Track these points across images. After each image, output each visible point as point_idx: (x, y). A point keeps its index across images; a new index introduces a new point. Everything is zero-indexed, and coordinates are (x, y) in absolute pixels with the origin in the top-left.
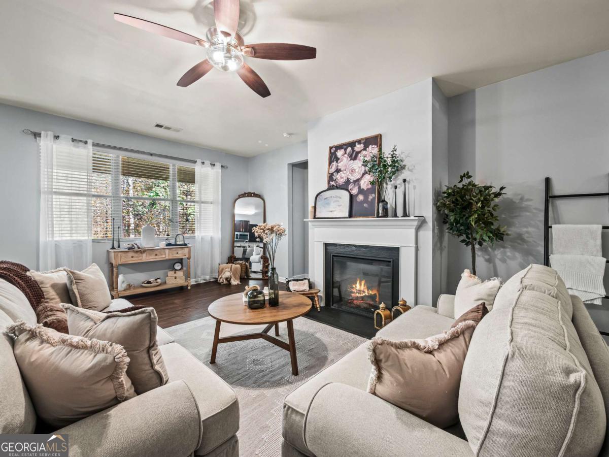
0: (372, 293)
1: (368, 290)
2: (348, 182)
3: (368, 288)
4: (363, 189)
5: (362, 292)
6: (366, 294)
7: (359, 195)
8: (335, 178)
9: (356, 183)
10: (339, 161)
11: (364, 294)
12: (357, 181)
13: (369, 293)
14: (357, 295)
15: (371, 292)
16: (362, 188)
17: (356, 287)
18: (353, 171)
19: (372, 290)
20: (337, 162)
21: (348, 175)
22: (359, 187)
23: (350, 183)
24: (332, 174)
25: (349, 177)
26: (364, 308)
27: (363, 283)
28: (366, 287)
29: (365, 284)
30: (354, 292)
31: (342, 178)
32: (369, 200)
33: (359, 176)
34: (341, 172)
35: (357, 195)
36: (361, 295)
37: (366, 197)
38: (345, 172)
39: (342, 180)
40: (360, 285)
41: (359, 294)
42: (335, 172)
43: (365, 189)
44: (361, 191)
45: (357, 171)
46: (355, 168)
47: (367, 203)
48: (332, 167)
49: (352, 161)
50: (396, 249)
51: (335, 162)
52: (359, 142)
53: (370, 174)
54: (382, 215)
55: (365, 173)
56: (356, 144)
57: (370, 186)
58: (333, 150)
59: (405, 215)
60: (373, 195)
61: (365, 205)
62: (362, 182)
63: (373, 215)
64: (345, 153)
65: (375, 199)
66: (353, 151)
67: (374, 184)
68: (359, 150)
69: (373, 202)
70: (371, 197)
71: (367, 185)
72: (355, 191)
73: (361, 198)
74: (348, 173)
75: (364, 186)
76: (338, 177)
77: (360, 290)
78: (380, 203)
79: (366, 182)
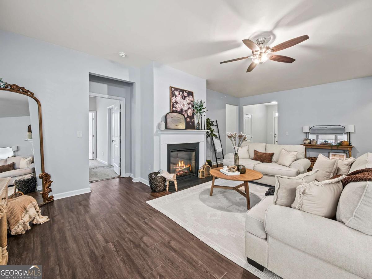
0: (188, 167)
1: (185, 166)
2: (182, 110)
3: (186, 165)
4: (189, 116)
5: (182, 167)
6: (185, 168)
8: (175, 106)
9: (186, 112)
10: (176, 97)
11: (183, 168)
12: (186, 111)
14: (180, 169)
17: (178, 165)
18: (184, 105)
20: (175, 97)
22: (187, 114)
23: (183, 111)
24: (173, 104)
29: (183, 163)
30: (178, 168)
31: (179, 107)
32: (192, 121)
33: (187, 109)
34: (178, 104)
35: (187, 118)
36: (182, 169)
37: (191, 120)
38: (180, 104)
39: (179, 108)
40: (181, 163)
41: (180, 168)
42: (175, 102)
43: (190, 116)
44: (188, 116)
45: (186, 106)
46: (185, 104)
47: (191, 122)
48: (173, 100)
49: (183, 100)
50: (198, 143)
51: (174, 97)
52: (186, 91)
53: (191, 109)
54: (198, 129)
55: (189, 108)
56: (184, 92)
57: (191, 115)
58: (173, 89)
59: (205, 129)
60: (193, 119)
61: (191, 124)
62: (188, 112)
63: (194, 129)
64: (179, 94)
65: (194, 121)
66: (183, 95)
67: (193, 114)
68: (186, 96)
69: (193, 123)
70: (192, 120)
71: (191, 114)
72: (186, 116)
73: (188, 120)
74: (182, 106)
75: (189, 114)
76: (176, 106)
77: (181, 167)
78: (197, 123)
79: (190, 112)
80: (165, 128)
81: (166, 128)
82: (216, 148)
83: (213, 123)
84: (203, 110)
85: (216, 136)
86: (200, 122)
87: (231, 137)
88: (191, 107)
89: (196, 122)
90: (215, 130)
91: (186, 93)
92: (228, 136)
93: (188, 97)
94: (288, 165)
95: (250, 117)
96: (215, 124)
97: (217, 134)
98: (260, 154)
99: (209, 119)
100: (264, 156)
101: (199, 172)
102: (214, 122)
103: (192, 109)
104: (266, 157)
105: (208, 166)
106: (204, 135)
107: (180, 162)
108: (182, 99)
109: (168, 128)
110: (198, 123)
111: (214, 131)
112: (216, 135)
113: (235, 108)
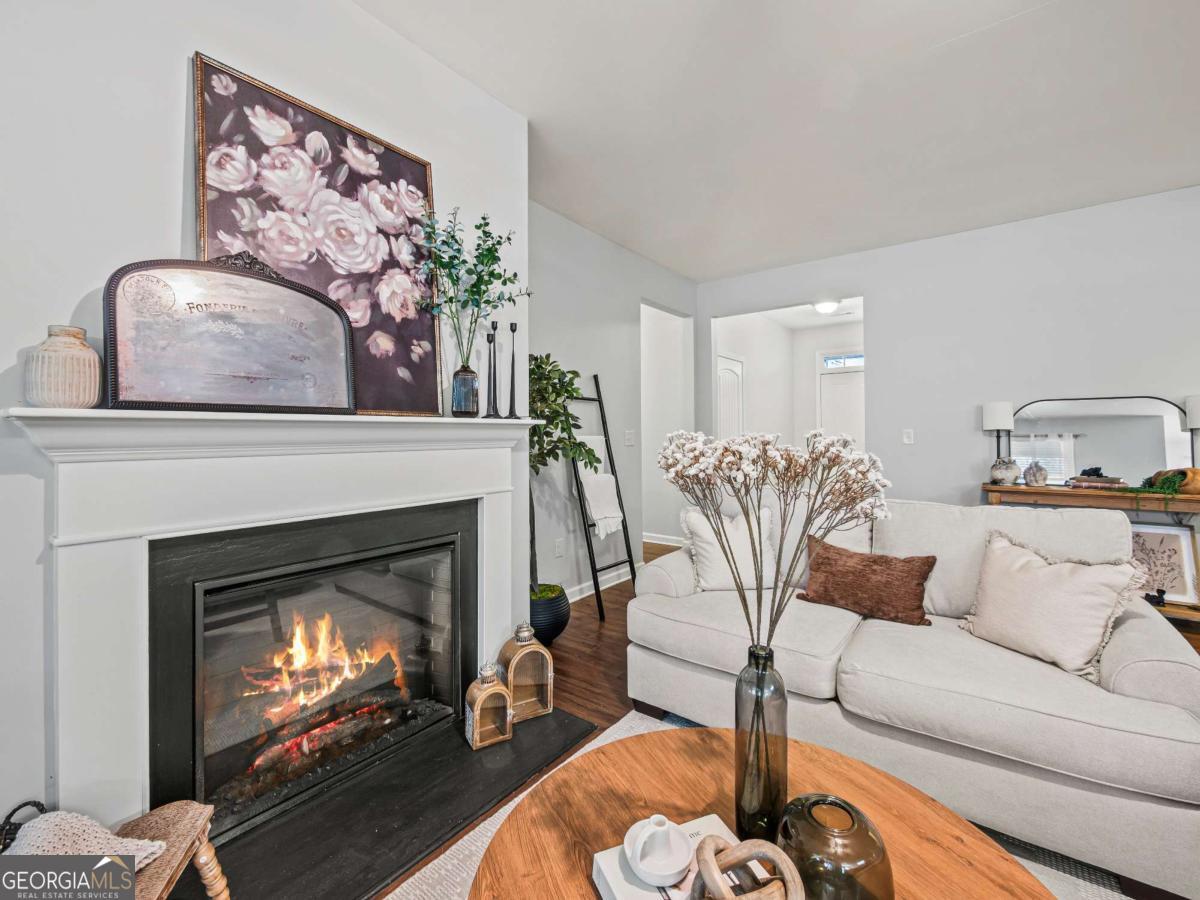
0: (373, 661)
1: (352, 653)
2: (321, 265)
3: (352, 646)
4: (390, 316)
5: (324, 677)
6: (349, 674)
7: (377, 333)
8: (245, 224)
9: (361, 288)
10: (265, 158)
11: (337, 682)
12: (366, 280)
13: (359, 667)
14: (301, 699)
15: (366, 659)
16: (384, 309)
17: (289, 660)
18: (343, 236)
19: (369, 647)
20: (253, 155)
21: (321, 241)
22: (375, 306)
23: (333, 276)
25: (324, 250)
26: (354, 736)
27: (323, 628)
28: (340, 643)
30: (283, 692)
31: (288, 238)
32: (415, 357)
33: (369, 266)
34: (283, 215)
35: (369, 330)
36: (325, 692)
37: (403, 344)
38: (303, 221)
39: (289, 249)
40: (312, 644)
41: (308, 689)
42: (243, 194)
43: (398, 319)
44: (381, 320)
45: (359, 241)
46: (354, 228)
47: (409, 364)
48: (219, 165)
49: (335, 196)
50: (472, 505)
51: (240, 152)
52: (363, 139)
53: (407, 271)
54: (465, 409)
55: (391, 263)
56: (350, 141)
57: (412, 313)
58: (222, 86)
59: (512, 414)
60: (426, 345)
61: (403, 373)
62: (384, 290)
63: (432, 409)
64: (301, 144)
65: (432, 357)
66: (339, 161)
67: (427, 310)
68: (363, 170)
69: (427, 368)
70: (418, 350)
71: (404, 306)
72: (359, 314)
73: (383, 344)
74: (319, 233)
75: (391, 307)
76: (262, 223)
77: (312, 672)
78: (456, 374)
79: (398, 293)
80: (93, 393)
81: (109, 395)
82: (595, 512)
83: (571, 383)
84: (496, 287)
85: (590, 452)
86: (479, 366)
87: (706, 483)
88: (405, 255)
89: (449, 363)
90: (580, 423)
91: (368, 151)
92: (680, 475)
93: (383, 188)
94: (1079, 662)
95: (738, 369)
96: (583, 386)
97: (596, 443)
98: (851, 563)
99: (548, 356)
100: (874, 578)
101: (472, 706)
102: (576, 374)
103: (422, 277)
104: (887, 584)
105: (535, 653)
106: (514, 449)
107: (299, 632)
108: (328, 186)
109: (123, 396)
110: (465, 369)
111: (578, 427)
112: (590, 445)
113: (680, 328)
